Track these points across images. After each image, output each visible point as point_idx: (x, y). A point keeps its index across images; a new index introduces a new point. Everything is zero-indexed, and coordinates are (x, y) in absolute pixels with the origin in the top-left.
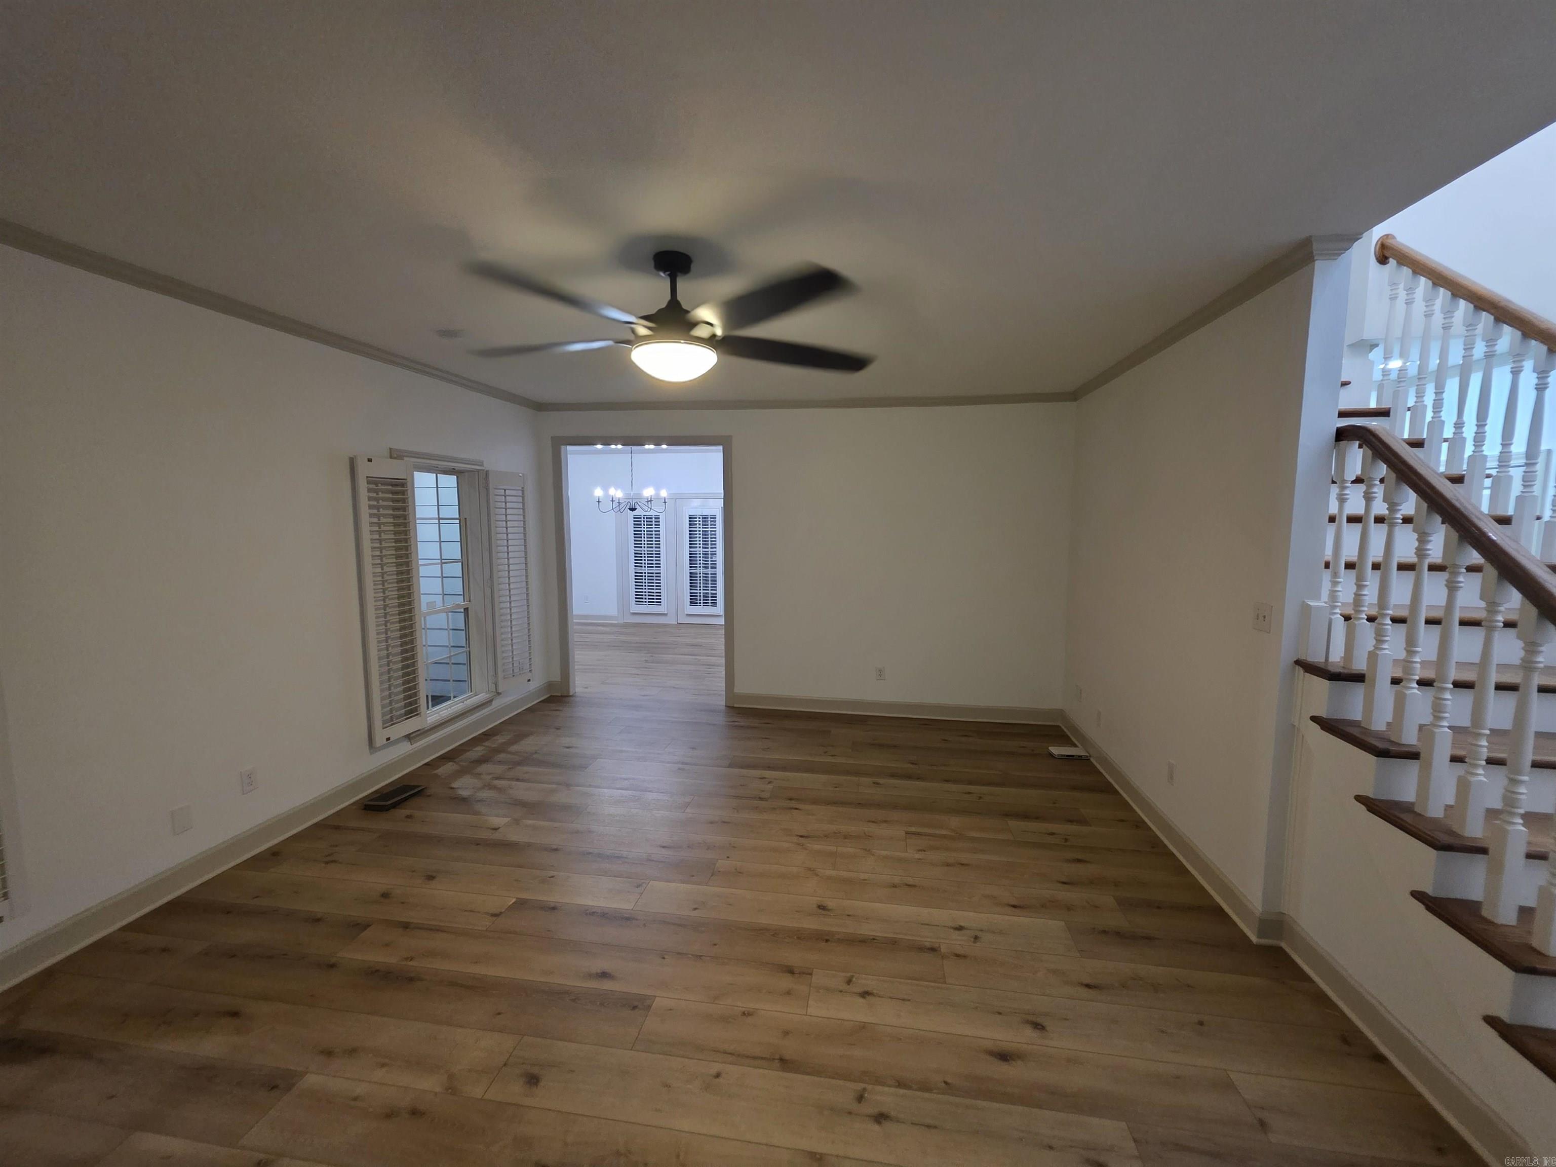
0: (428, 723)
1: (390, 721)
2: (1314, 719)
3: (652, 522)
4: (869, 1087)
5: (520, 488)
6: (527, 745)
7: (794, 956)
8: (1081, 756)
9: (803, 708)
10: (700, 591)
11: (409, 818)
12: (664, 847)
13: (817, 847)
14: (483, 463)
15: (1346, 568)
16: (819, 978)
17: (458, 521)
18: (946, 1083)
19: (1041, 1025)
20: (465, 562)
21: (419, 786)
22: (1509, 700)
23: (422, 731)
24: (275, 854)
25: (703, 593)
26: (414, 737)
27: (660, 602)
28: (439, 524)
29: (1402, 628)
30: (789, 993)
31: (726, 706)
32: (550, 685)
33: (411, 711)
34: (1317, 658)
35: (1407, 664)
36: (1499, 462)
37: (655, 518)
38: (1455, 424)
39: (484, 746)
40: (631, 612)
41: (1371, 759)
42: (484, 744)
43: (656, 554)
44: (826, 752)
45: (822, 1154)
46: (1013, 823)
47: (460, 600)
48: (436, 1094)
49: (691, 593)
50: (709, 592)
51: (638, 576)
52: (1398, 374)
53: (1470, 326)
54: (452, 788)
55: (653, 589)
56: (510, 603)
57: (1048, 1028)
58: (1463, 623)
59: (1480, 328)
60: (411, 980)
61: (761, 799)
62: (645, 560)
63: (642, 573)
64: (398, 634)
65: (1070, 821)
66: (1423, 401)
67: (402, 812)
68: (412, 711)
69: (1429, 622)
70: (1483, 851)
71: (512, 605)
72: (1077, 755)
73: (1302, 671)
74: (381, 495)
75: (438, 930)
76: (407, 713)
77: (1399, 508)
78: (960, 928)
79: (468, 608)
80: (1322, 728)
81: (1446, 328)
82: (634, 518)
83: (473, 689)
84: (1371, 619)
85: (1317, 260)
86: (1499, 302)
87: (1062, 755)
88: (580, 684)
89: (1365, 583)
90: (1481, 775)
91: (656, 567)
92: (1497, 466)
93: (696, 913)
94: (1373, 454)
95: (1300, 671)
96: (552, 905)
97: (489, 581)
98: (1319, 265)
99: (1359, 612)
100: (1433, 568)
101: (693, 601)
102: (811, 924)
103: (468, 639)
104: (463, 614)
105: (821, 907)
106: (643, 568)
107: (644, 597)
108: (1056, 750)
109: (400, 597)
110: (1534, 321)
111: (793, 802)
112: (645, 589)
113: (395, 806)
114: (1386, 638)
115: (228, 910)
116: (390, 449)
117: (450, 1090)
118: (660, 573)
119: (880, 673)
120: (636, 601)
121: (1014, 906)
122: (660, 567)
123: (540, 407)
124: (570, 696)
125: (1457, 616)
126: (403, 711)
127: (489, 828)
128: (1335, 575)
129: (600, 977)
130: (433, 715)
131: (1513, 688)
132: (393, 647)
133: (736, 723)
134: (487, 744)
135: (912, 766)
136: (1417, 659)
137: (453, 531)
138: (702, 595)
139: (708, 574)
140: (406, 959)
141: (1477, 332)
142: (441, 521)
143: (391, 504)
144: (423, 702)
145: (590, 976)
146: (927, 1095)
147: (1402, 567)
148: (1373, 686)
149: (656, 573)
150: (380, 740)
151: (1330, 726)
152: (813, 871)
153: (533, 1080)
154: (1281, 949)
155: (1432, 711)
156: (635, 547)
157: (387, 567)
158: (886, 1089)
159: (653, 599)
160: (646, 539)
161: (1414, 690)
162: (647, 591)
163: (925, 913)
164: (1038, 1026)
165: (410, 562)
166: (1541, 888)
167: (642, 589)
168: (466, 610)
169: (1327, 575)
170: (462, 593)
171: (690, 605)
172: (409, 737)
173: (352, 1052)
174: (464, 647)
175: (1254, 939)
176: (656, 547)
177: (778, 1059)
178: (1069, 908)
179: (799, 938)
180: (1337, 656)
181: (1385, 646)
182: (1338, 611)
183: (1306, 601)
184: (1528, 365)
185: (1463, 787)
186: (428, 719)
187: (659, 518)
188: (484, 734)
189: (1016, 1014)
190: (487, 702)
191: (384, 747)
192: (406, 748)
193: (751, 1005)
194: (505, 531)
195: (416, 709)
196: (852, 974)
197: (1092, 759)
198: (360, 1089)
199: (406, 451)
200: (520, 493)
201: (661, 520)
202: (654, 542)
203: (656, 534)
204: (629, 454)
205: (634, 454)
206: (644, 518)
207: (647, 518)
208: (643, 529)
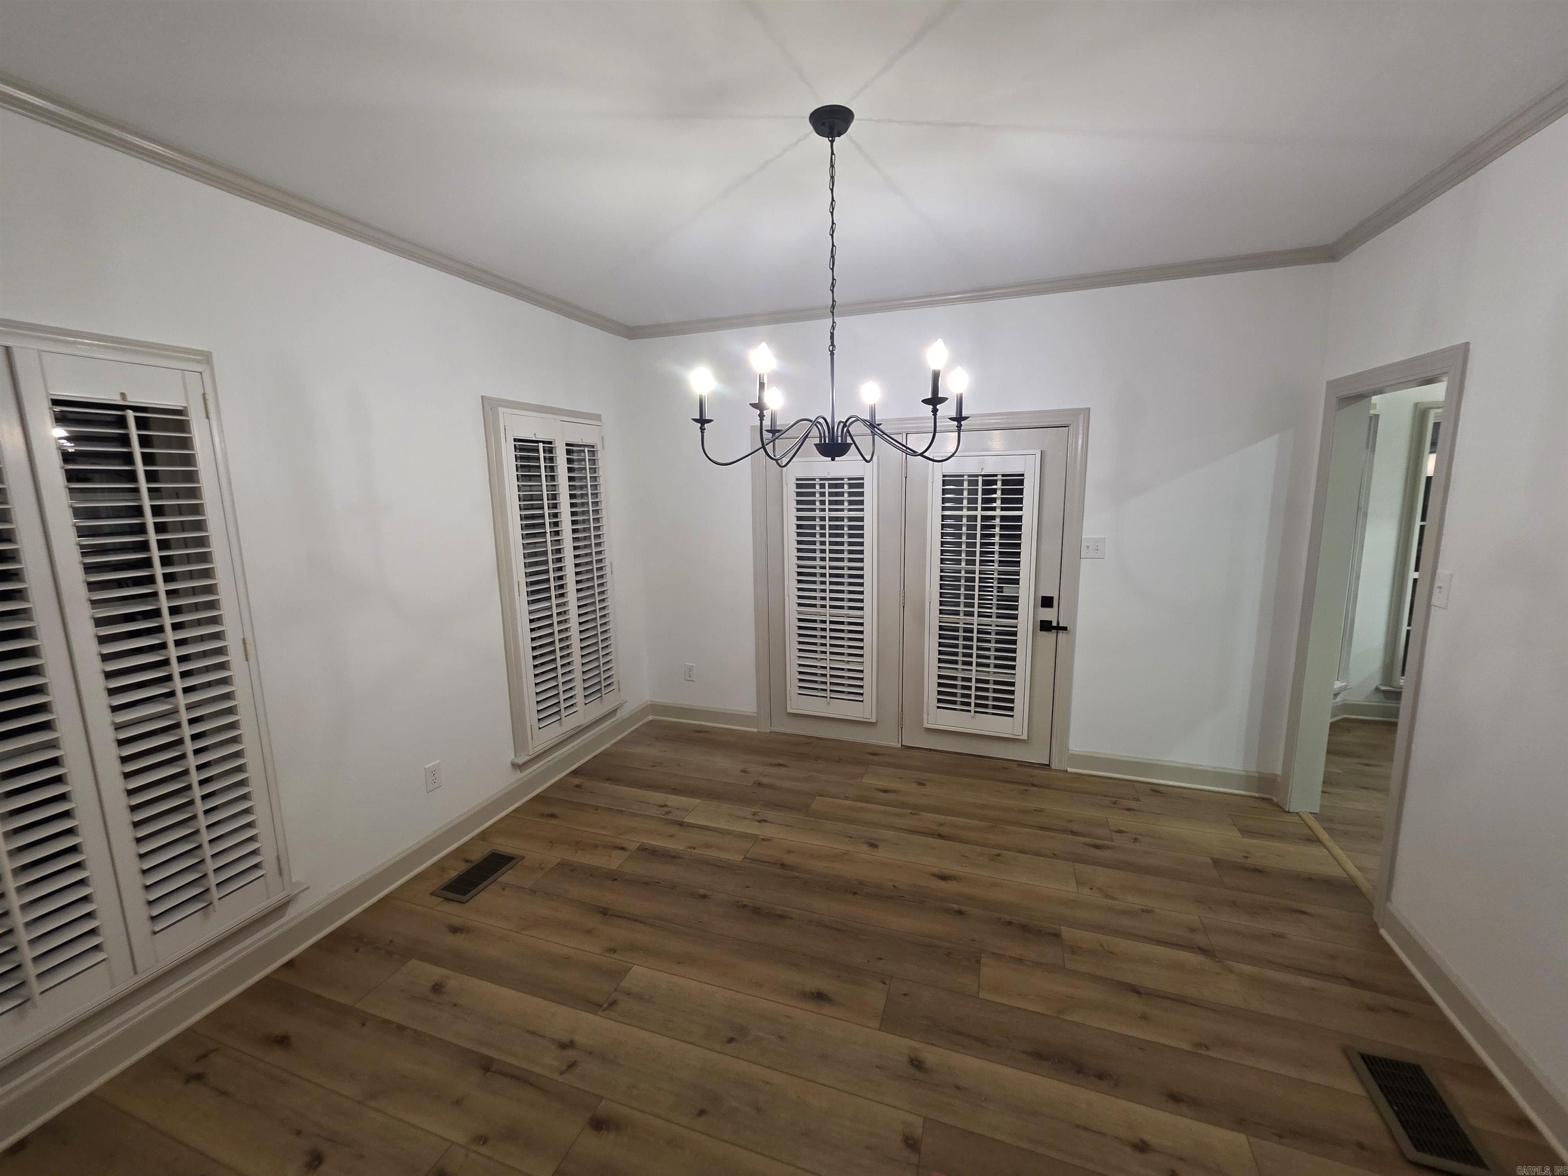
3: (841, 493)
10: (968, 673)
25: (977, 679)
27: (860, 694)
37: (851, 486)
40: (789, 710)
49: (941, 677)
50: (994, 676)
55: (844, 663)
82: (798, 485)
101: (947, 698)
107: (821, 679)
138: (973, 683)
139: (992, 632)
156: (799, 558)
159: (844, 686)
160: (827, 539)
162: (829, 665)
167: (817, 659)
171: (940, 708)
176: (851, 560)
187: (861, 486)
201: (867, 490)
202: (846, 539)
203: (851, 528)
204: (825, 317)
205: (843, 314)
206: (822, 486)
207: (830, 486)
208: (818, 513)
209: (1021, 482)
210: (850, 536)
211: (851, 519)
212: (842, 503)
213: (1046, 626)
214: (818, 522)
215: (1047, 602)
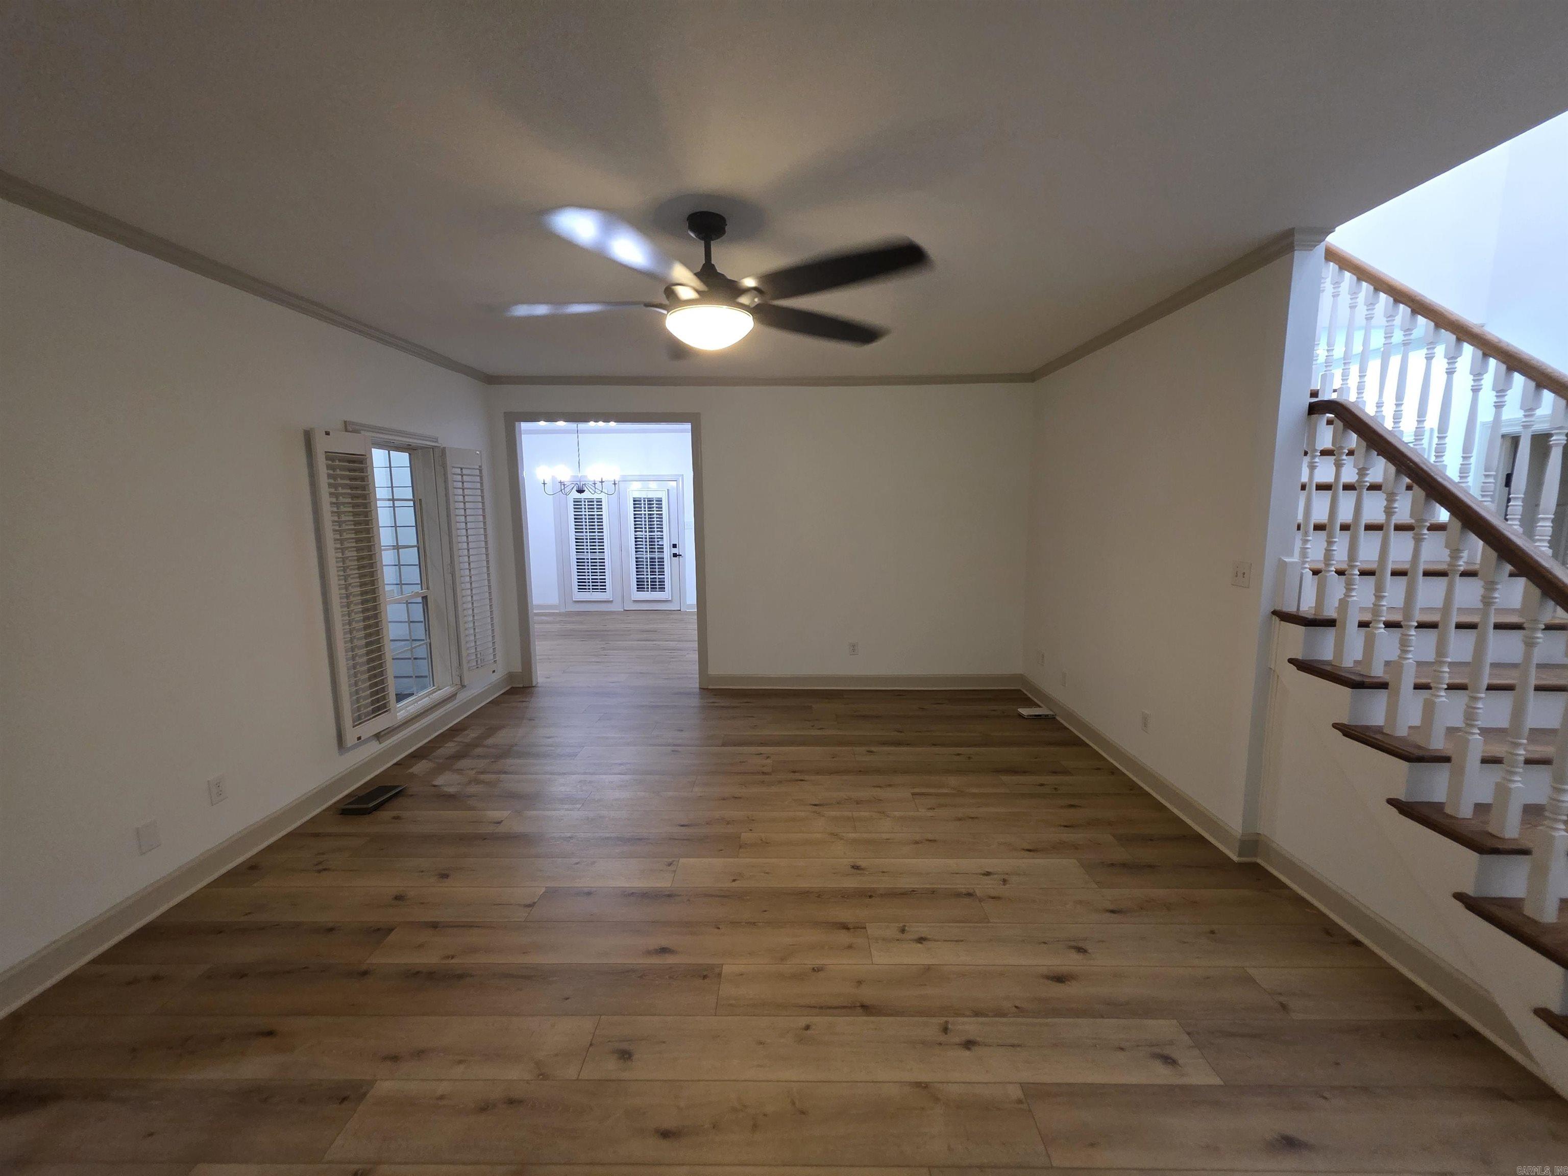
0: (398, 719)
1: (358, 720)
2: (1291, 661)
3: (593, 505)
4: (950, 1019)
5: (478, 467)
6: (502, 738)
7: (845, 914)
8: (1048, 715)
9: (779, 686)
10: (647, 576)
11: (396, 819)
12: (682, 826)
13: (833, 813)
14: (437, 439)
15: (1314, 530)
16: (873, 930)
17: (411, 503)
18: (1016, 1007)
19: (1083, 949)
20: (422, 548)
21: (398, 786)
22: (1470, 637)
23: (392, 728)
24: (252, 868)
25: (651, 578)
26: (383, 736)
27: (605, 589)
28: (394, 507)
29: (1371, 580)
30: (850, 947)
31: (700, 688)
32: (511, 676)
33: (378, 708)
34: (1291, 608)
35: (1376, 609)
36: (1415, 436)
37: (597, 502)
38: (1377, 403)
39: (456, 742)
40: (574, 600)
41: (1347, 691)
42: (455, 739)
43: (599, 539)
44: (813, 726)
45: (926, 1082)
46: (1005, 778)
47: (417, 589)
48: (528, 1082)
49: (637, 578)
50: (657, 577)
51: (580, 562)
52: (1326, 359)
53: (1390, 317)
54: (435, 786)
55: (597, 575)
56: (471, 590)
57: (1090, 951)
58: (1427, 574)
59: (1398, 320)
60: (461, 977)
61: (764, 773)
62: (587, 546)
63: (584, 559)
64: (361, 625)
65: (1055, 773)
66: (1347, 384)
67: (385, 814)
68: (380, 707)
69: (1395, 573)
70: (1447, 759)
71: (474, 592)
72: (1043, 715)
73: (1278, 620)
74: (338, 472)
75: (470, 926)
76: (374, 711)
77: (1368, 472)
78: (988, 874)
79: (426, 597)
80: (1298, 669)
81: (1369, 318)
82: (574, 502)
83: (435, 683)
84: (1340, 573)
85: (1296, 250)
86: (1416, 296)
87: (1031, 715)
88: (542, 674)
89: (1335, 540)
90: (1443, 697)
91: (599, 552)
92: (1414, 440)
93: (734, 884)
94: (1344, 425)
95: (1276, 619)
96: (586, 890)
97: (449, 566)
98: (1297, 254)
99: (1328, 565)
100: (1399, 528)
101: (640, 587)
102: (851, 883)
103: (428, 630)
104: (421, 605)
105: (856, 867)
106: (585, 554)
107: (587, 584)
108: (1025, 711)
109: (362, 585)
110: (1446, 313)
111: (796, 774)
112: (589, 575)
113: (377, 808)
114: (1355, 587)
115: (218, 930)
116: (345, 422)
117: (541, 1077)
118: (604, 559)
119: (854, 647)
120: (579, 589)
121: (1029, 850)
122: (604, 552)
123: (491, 380)
124: (533, 687)
125: (1421, 568)
126: (370, 708)
127: (491, 822)
128: (1306, 533)
129: (660, 952)
130: (403, 710)
131: (1472, 626)
132: (358, 639)
133: (716, 704)
134: (458, 739)
135: (898, 734)
136: (1384, 603)
137: (407, 515)
138: (649, 580)
139: (655, 558)
140: (448, 957)
141: (1395, 323)
142: (397, 503)
143: (348, 482)
144: (392, 697)
145: (649, 953)
146: (1004, 1020)
147: (1369, 528)
148: (1344, 628)
149: (600, 559)
150: (350, 739)
151: (1304, 666)
152: (836, 835)
153: (625, 1055)
154: (1258, 864)
155: (1399, 645)
156: (576, 532)
157: (349, 551)
158: (965, 1019)
159: (597, 586)
160: (588, 524)
161: (1381, 630)
162: (590, 577)
163: (952, 863)
164: (1081, 950)
165: (372, 547)
166: (1497, 784)
167: (585, 575)
168: (425, 598)
169: (1299, 536)
170: (420, 582)
171: (637, 591)
172: (378, 737)
173: (420, 1054)
174: (423, 640)
175: (1235, 858)
176: (598, 532)
177: (859, 1007)
178: (1076, 847)
179: (843, 897)
180: (1308, 606)
181: (1354, 594)
182: (1307, 566)
183: (1283, 558)
184: (1440, 350)
185: (1429, 709)
186: (398, 714)
187: (601, 502)
188: (451, 729)
189: (1057, 939)
190: (450, 698)
191: (354, 747)
192: (375, 748)
193: (818, 962)
194: (463, 513)
195: (385, 706)
196: (904, 924)
197: (1058, 718)
198: (443, 1088)
199: (361, 425)
200: (477, 472)
201: (603, 503)
202: (596, 527)
203: (598, 519)
204: (575, 433)
205: (580, 433)
206: (585, 502)
207: (588, 502)
208: (583, 513)
209: (661, 501)
210: (598, 522)
211: (598, 515)
212: (593, 508)
213: (675, 555)
214: (583, 517)
215: (675, 546)
